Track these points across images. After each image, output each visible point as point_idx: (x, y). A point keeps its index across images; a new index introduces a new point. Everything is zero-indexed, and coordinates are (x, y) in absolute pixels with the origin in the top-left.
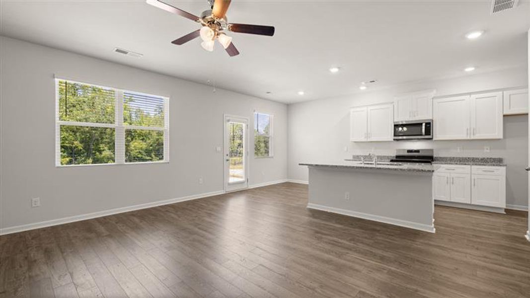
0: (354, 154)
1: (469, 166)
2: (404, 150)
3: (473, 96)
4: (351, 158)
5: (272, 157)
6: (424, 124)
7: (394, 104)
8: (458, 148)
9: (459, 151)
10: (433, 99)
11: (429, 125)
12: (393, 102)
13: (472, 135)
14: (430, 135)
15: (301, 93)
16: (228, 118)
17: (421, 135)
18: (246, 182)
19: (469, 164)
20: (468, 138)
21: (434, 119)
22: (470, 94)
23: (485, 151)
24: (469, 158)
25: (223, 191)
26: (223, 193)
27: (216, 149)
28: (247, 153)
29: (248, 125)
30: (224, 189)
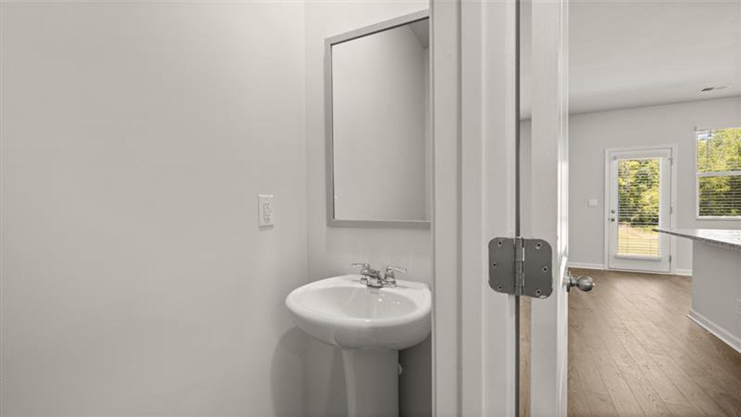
16: (614, 154)
18: (666, 262)
25: (602, 265)
26: (602, 269)
27: (588, 202)
28: (671, 208)
29: (671, 160)
30: (603, 263)
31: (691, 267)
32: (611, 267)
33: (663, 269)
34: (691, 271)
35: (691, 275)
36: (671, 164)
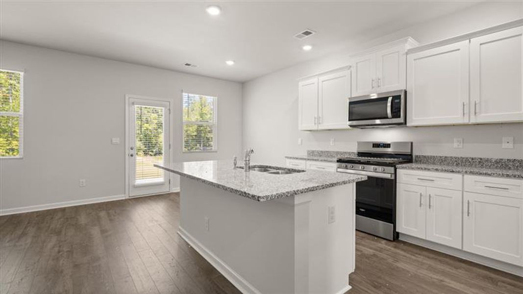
0: (309, 149)
1: (460, 176)
2: (368, 143)
3: (476, 41)
4: (305, 155)
5: (216, 152)
6: (390, 99)
7: (352, 69)
8: (455, 140)
9: (455, 145)
10: (407, 54)
11: (397, 101)
12: (350, 67)
13: (472, 116)
14: (399, 117)
15: (230, 63)
16: (132, 100)
17: (387, 118)
18: (167, 184)
19: (459, 172)
20: (466, 121)
21: (407, 90)
22: (469, 37)
23: (505, 145)
24: (473, 159)
25: (123, 195)
26: (124, 198)
27: (112, 141)
28: (170, 145)
29: (169, 110)
30: (125, 193)
31: (179, 185)
32: (130, 195)
33: (165, 190)
34: (179, 188)
35: (179, 191)
36: (170, 113)
